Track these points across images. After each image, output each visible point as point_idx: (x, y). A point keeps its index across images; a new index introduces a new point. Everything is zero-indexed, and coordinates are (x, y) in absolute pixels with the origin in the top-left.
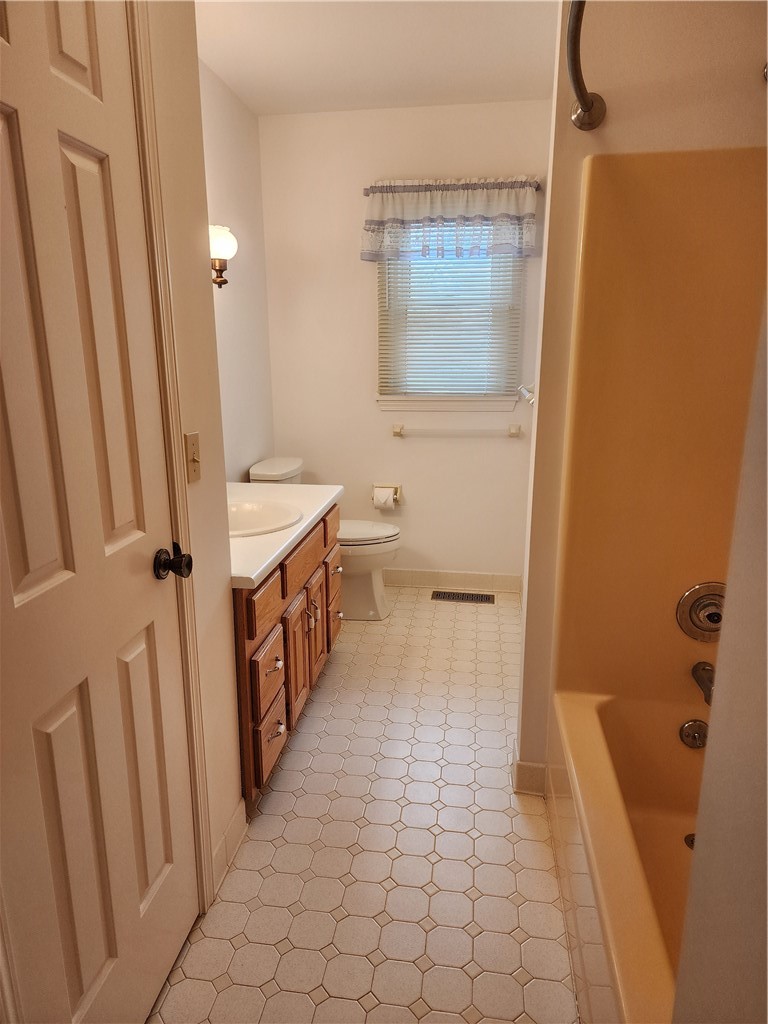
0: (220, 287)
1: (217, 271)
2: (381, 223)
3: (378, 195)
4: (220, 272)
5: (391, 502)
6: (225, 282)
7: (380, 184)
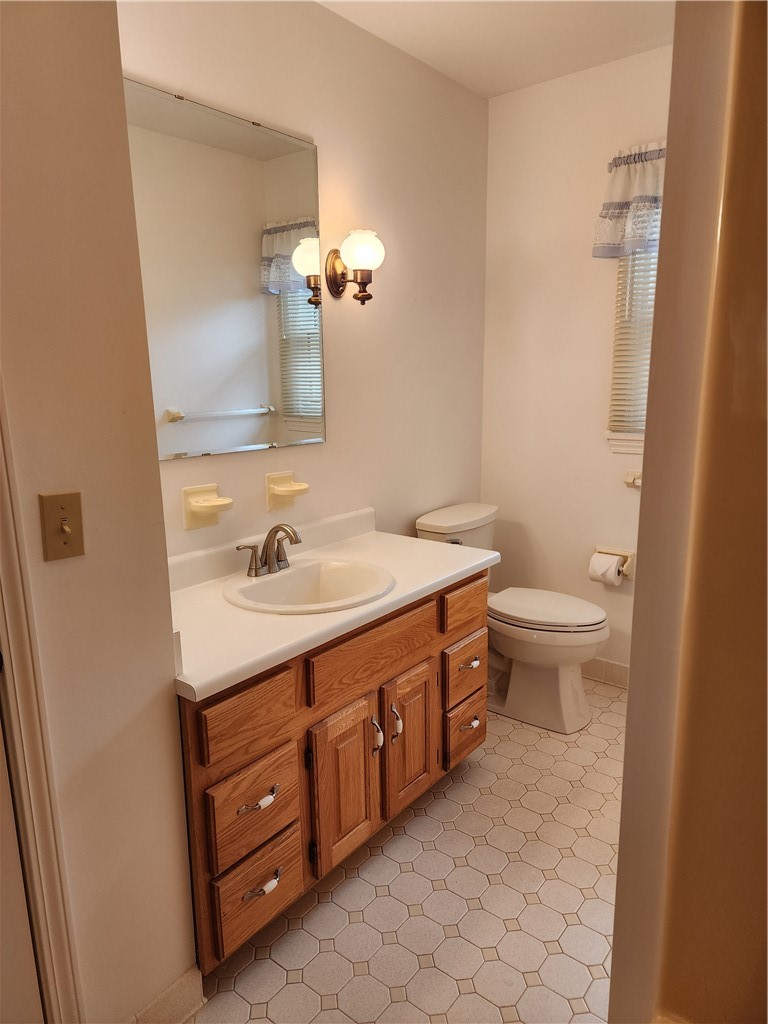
0: (363, 303)
1: (359, 284)
2: (625, 205)
3: (624, 168)
4: (363, 285)
5: (612, 574)
6: (369, 297)
7: (626, 153)
